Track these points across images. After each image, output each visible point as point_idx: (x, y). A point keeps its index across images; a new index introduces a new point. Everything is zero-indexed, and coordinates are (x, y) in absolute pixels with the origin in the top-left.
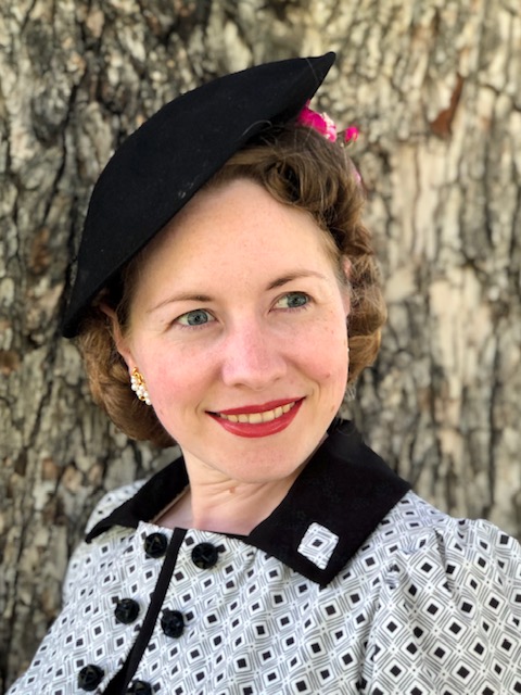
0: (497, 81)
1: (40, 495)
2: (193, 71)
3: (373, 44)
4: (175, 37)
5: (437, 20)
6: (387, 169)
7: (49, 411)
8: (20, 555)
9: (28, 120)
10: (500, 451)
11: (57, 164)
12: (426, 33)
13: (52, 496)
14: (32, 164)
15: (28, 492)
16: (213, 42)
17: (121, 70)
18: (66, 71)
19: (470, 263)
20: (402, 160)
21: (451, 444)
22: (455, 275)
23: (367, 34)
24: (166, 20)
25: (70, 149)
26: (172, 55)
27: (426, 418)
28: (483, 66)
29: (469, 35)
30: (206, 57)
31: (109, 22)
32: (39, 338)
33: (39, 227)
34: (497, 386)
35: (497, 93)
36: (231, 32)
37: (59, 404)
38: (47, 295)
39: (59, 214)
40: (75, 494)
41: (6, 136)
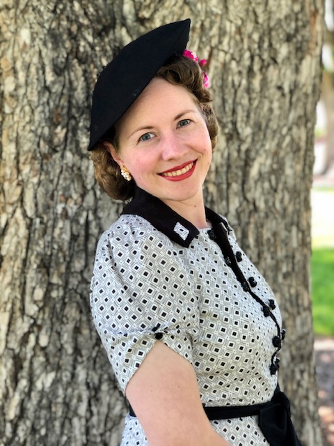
0: (226, 48)
1: (59, 208)
2: (110, 46)
4: (103, 33)
5: (202, 25)
7: (62, 176)
8: (53, 231)
9: (52, 67)
10: (231, 191)
11: (63, 83)
12: (198, 30)
13: (64, 209)
14: (54, 83)
15: (55, 208)
16: (117, 35)
17: (84, 47)
18: (64, 47)
21: (212, 189)
24: (100, 27)
25: (67, 77)
26: (102, 40)
28: (220, 42)
29: (215, 31)
30: (115, 40)
31: (79, 28)
32: (58, 149)
33: (57, 107)
34: (229, 167)
35: (226, 53)
36: (124, 31)
37: (66, 174)
38: (60, 132)
39: (64, 102)
40: (72, 208)
41: (44, 73)
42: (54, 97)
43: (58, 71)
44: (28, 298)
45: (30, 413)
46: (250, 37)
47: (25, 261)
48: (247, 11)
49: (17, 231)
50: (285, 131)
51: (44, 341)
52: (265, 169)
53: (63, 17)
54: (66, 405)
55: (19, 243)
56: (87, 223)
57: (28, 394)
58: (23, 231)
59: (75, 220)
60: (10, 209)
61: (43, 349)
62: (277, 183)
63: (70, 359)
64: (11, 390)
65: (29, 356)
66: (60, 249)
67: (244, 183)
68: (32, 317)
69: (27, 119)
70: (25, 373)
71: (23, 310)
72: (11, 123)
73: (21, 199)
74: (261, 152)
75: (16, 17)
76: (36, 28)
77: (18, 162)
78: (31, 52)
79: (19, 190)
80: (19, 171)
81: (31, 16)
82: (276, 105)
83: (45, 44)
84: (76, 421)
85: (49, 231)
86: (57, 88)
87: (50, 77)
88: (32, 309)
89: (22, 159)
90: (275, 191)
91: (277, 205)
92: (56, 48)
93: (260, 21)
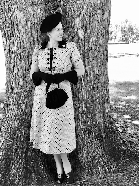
0: (84, 12)
3: (73, 9)
5: (78, 6)
6: (74, 20)
9: (45, 17)
10: (85, 45)
12: (77, 8)
16: (59, 9)
17: (52, 12)
19: (82, 28)
20: (76, 19)
21: (81, 44)
22: (81, 29)
23: (72, 8)
24: (55, 8)
26: (56, 11)
27: (78, 42)
28: (83, 10)
29: (81, 8)
31: (50, 8)
34: (85, 39)
41: (43, 18)
48: (89, 3)
52: (94, 40)
53: (47, 6)
62: (97, 43)
67: (88, 43)
72: (36, 29)
75: (37, 6)
76: (41, 8)
78: (40, 14)
79: (38, 44)
80: (38, 39)
81: (40, 6)
83: (43, 12)
89: (38, 37)
90: (97, 45)
91: (97, 49)
92: (46, 13)
93: (92, 5)
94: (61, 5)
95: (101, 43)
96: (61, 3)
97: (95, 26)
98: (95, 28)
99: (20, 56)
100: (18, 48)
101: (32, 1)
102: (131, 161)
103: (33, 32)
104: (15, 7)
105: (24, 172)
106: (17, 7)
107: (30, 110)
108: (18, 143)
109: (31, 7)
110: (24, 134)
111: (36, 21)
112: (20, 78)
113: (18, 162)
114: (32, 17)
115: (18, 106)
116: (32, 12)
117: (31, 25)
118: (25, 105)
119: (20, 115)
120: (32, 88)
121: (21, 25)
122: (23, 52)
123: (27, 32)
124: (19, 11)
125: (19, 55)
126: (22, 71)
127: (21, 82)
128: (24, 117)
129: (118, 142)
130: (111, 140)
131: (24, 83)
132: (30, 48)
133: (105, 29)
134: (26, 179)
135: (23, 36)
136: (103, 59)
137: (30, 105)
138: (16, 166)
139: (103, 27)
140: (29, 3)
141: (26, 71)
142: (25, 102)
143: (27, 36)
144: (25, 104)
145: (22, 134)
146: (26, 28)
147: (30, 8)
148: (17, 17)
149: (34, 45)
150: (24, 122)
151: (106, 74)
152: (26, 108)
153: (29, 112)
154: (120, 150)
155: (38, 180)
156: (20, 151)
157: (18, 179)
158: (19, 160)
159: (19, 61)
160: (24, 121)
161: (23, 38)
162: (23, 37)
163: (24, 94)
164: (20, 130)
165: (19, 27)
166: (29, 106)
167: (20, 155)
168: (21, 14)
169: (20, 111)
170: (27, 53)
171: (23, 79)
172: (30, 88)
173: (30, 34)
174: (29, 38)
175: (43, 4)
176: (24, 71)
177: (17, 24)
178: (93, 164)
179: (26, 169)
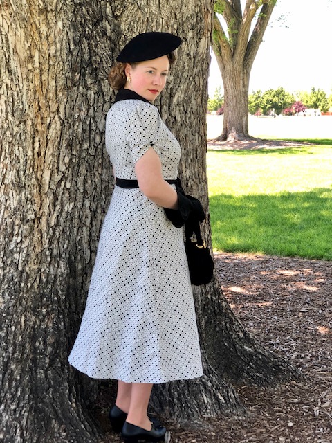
1: (77, 116)
3: (135, 25)
4: (97, 24)
5: (148, 20)
9: (73, 41)
10: (163, 110)
11: (78, 50)
12: (145, 23)
14: (74, 49)
17: (88, 31)
18: (79, 31)
23: (134, 23)
24: (95, 20)
25: (80, 47)
26: (97, 27)
29: (154, 23)
31: (85, 21)
32: (76, 84)
33: (75, 62)
36: (107, 23)
37: (79, 98)
38: (77, 76)
39: (79, 60)
40: (83, 116)
41: (69, 44)
42: (74, 57)
43: (76, 44)
44: (61, 162)
45: (62, 223)
46: (172, 27)
47: (59, 142)
48: (171, 12)
49: (56, 126)
50: (191, 79)
51: (68, 186)
52: (181, 100)
53: (78, 15)
54: (80, 219)
55: (57, 132)
56: (90, 124)
57: (61, 213)
58: (59, 127)
59: (84, 122)
60: (52, 115)
61: (68, 189)
62: (187, 108)
63: (82, 196)
64: (52, 211)
65: (61, 193)
66: (77, 137)
67: (169, 106)
68: (62, 172)
69: (61, 68)
70: (59, 202)
71: (58, 168)
72: (53, 70)
73: (58, 110)
74: (179, 90)
75: (56, 16)
76: (65, 21)
77: (56, 91)
78: (63, 34)
79: (57, 105)
80: (57, 95)
81: (63, 15)
82: (186, 64)
83: (70, 30)
84: (84, 228)
85: (72, 127)
86: (75, 52)
87: (72, 47)
88: (63, 168)
89: (59, 89)
90: (186, 112)
91: (187, 120)
92: (75, 31)
93: (178, 18)
94: (107, 16)
95: (195, 108)
96: (108, 10)
97: (184, 67)
98: (183, 72)
99: (11, 134)
100: (7, 115)
101: (44, 2)
102: (266, 377)
103: (45, 77)
104: (4, 14)
105: (32, 418)
106: (10, 14)
107: (36, 267)
108: (11, 349)
109: (43, 17)
110: (23, 327)
111: (53, 51)
112: (10, 190)
113: (14, 396)
114: (45, 42)
115: (5, 258)
116: (44, 29)
117: (42, 61)
118: (24, 255)
119: (12, 280)
120: (41, 212)
121: (16, 59)
122: (18, 125)
123: (30, 77)
124: (13, 24)
125: (8, 133)
126: (15, 171)
127: (12, 200)
128: (22, 285)
129: (234, 336)
130: (218, 332)
131: (20, 201)
132: (37, 117)
133: (203, 75)
134: (40, 435)
135: (21, 85)
136: (197, 144)
137: (37, 256)
138: (9, 407)
139: (198, 70)
140: (37, 7)
141: (27, 172)
142: (23, 247)
143: (32, 85)
144: (25, 252)
145: (19, 327)
146: (30, 67)
147: (38, 18)
148: (7, 40)
149: (48, 108)
150: (22, 297)
151: (204, 179)
152: (27, 261)
153: (36, 271)
154: (239, 354)
155: (67, 435)
156: (16, 367)
157: (21, 437)
158: (17, 391)
159: (7, 146)
160: (21, 293)
161: (20, 90)
162: (21, 88)
163: (21, 229)
164: (13, 318)
165: (13, 65)
166: (34, 257)
167: (18, 378)
168: (18, 33)
169: (12, 270)
170: (29, 129)
171: (18, 192)
172: (35, 214)
173: (39, 81)
174: (35, 91)
175: (69, 9)
176: (22, 173)
177: (7, 56)
178: (190, 389)
179: (35, 411)
